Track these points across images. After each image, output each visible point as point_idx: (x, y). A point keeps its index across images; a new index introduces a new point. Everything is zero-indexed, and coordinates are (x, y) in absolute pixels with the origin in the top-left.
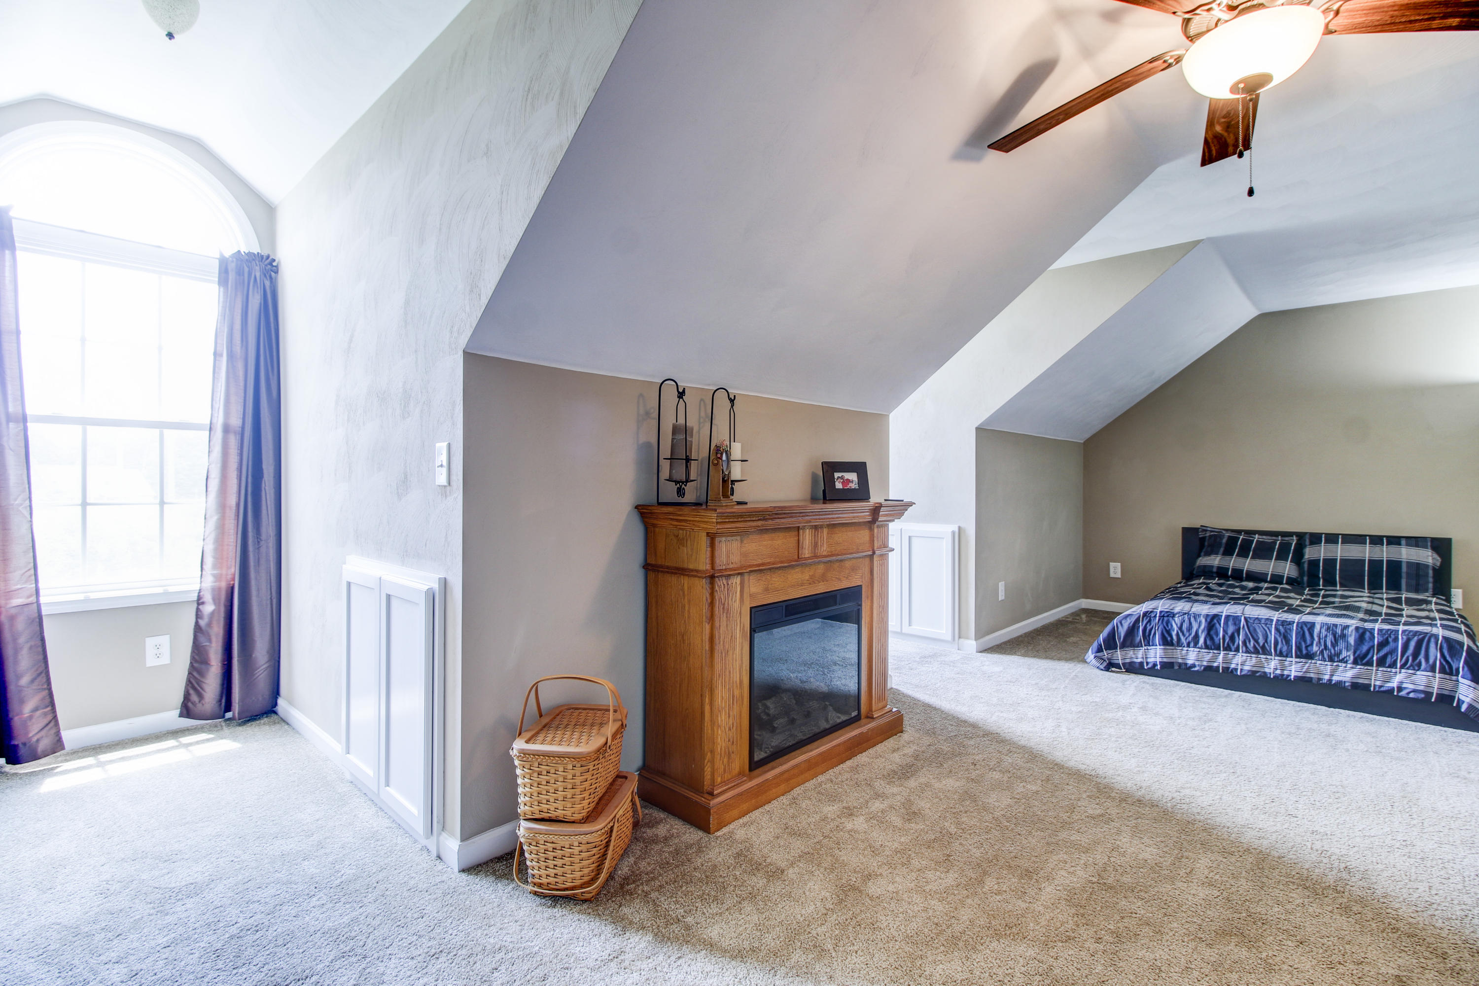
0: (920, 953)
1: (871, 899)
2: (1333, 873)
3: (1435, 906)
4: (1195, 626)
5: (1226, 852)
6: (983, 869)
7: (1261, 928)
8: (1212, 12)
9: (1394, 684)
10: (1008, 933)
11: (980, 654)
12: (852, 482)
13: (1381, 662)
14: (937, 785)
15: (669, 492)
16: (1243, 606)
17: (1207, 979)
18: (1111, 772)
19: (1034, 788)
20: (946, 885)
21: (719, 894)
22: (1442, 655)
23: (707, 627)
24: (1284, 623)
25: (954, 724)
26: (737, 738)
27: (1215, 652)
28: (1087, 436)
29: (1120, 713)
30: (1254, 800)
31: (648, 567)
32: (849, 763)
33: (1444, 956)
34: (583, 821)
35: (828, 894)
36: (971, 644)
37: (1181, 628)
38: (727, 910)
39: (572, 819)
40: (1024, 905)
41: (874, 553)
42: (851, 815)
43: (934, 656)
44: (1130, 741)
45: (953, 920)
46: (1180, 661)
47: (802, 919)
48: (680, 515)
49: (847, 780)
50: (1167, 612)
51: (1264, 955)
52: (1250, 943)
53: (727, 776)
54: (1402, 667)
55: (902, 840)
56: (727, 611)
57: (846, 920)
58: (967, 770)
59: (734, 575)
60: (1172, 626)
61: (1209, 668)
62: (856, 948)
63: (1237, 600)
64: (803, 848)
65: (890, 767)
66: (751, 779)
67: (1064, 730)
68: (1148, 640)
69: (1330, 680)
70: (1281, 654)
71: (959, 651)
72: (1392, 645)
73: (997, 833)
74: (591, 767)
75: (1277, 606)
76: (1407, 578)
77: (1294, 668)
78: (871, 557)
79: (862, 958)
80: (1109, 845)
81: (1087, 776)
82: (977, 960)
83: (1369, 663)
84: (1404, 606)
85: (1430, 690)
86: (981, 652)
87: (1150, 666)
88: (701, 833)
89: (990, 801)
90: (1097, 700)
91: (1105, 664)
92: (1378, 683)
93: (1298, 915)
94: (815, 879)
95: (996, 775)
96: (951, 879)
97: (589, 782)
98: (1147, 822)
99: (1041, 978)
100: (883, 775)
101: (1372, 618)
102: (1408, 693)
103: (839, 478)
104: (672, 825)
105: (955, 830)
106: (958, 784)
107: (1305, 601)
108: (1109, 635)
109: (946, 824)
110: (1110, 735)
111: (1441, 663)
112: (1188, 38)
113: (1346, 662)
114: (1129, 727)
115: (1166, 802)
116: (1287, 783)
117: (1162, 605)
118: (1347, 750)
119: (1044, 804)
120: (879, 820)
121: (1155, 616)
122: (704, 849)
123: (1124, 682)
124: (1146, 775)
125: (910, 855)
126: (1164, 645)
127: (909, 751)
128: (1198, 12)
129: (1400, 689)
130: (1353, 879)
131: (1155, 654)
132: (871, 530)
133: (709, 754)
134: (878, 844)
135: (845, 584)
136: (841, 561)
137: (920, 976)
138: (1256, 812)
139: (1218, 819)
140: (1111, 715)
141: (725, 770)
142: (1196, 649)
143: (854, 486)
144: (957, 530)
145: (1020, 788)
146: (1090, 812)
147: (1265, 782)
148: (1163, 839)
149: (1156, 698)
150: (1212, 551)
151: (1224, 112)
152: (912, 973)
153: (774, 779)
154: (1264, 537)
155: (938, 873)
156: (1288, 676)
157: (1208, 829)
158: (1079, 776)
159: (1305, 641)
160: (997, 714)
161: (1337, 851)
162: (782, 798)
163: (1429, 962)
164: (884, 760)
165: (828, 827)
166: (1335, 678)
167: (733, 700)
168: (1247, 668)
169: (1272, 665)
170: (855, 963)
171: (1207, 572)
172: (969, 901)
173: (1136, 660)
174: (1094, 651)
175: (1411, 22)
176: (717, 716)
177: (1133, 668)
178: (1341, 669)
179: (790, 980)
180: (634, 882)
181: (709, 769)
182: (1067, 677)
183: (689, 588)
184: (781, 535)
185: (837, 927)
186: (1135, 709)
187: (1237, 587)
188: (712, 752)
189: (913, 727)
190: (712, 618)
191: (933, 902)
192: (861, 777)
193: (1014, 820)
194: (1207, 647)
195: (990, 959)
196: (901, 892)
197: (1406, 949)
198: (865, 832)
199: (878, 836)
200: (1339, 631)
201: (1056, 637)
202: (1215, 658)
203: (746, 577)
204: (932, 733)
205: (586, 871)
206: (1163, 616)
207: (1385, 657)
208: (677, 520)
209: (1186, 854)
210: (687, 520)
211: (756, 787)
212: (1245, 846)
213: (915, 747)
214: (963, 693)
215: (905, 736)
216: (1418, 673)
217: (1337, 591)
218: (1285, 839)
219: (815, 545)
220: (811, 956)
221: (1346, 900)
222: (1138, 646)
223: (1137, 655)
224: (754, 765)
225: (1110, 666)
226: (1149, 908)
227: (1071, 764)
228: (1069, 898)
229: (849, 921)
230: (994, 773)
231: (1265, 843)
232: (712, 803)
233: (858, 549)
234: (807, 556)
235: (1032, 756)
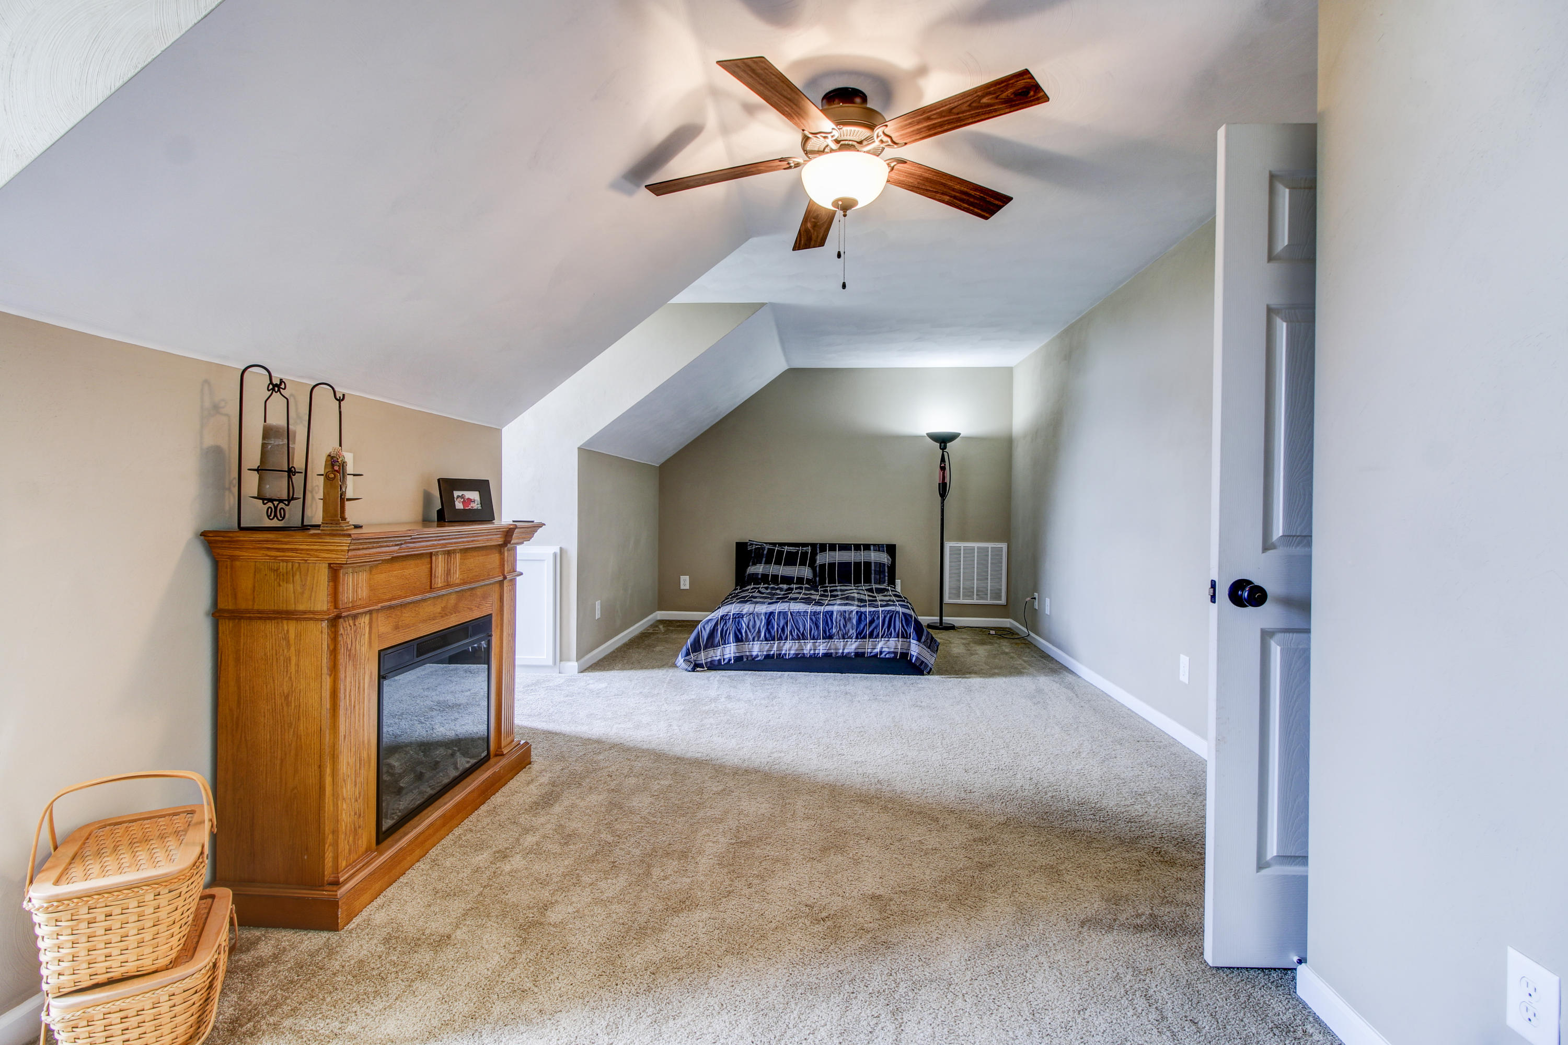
0: (617, 953)
1: (555, 926)
2: (873, 787)
3: (926, 791)
4: (758, 623)
5: (811, 792)
6: (647, 861)
7: (844, 837)
8: (827, 140)
9: (877, 650)
10: (684, 906)
11: (582, 674)
12: (474, 502)
13: (871, 635)
14: (582, 804)
15: (256, 514)
16: (788, 604)
17: (824, 884)
18: (720, 754)
19: (666, 783)
20: (620, 888)
21: (379, 987)
22: (903, 626)
23: (327, 681)
24: (815, 614)
25: (580, 744)
26: (364, 809)
27: (772, 642)
28: (663, 460)
29: (713, 705)
30: (817, 750)
31: (218, 614)
32: (484, 808)
33: (937, 820)
34: (171, 965)
35: (509, 939)
36: (573, 666)
37: (748, 626)
38: (397, 999)
39: (154, 968)
40: (688, 880)
41: (505, 578)
42: (505, 857)
43: (537, 683)
44: (727, 726)
45: (636, 915)
46: (748, 654)
47: (489, 973)
48: (286, 543)
49: (488, 825)
50: (738, 614)
51: (851, 855)
52: (841, 849)
53: (354, 856)
54: (882, 637)
55: (566, 863)
56: (352, 656)
57: (537, 954)
58: (605, 783)
59: (362, 614)
60: (742, 625)
61: (768, 657)
62: (556, 975)
63: (783, 599)
64: (463, 905)
65: (530, 799)
66: (381, 853)
67: (676, 728)
68: (725, 642)
69: (843, 653)
70: (814, 638)
71: (560, 675)
72: (876, 622)
73: (648, 830)
74: (184, 889)
75: (808, 601)
76: (875, 574)
77: (822, 648)
78: (501, 583)
79: (565, 981)
80: (736, 811)
81: (704, 762)
82: (667, 938)
83: (864, 637)
84: (875, 594)
85: (896, 650)
86: (582, 672)
87: (726, 661)
88: (325, 935)
89: (634, 804)
90: (693, 697)
91: (692, 665)
92: (869, 650)
93: (862, 821)
94: (489, 930)
95: (632, 781)
96: (622, 881)
97: (179, 911)
98: (756, 785)
99: (719, 931)
100: (526, 810)
101: (862, 604)
102: (885, 655)
103: (458, 497)
104: (278, 940)
105: (612, 838)
106: (601, 797)
107: (821, 596)
108: (695, 639)
109: (602, 836)
110: (711, 724)
111: (902, 631)
112: (804, 151)
113: (852, 638)
114: (723, 715)
115: (764, 767)
116: (833, 733)
117: (732, 609)
118: (859, 702)
119: (679, 794)
120: (536, 851)
121: (730, 619)
122: (338, 949)
123: (708, 678)
124: (745, 750)
125: (578, 874)
126: (736, 642)
127: (544, 779)
128: (818, 136)
129: (881, 652)
130: (884, 787)
131: (730, 651)
132: (501, 553)
133: (330, 836)
134: (543, 876)
135: (476, 614)
136: (472, 589)
137: (624, 973)
138: (820, 758)
139: (800, 770)
140: (707, 708)
141: (350, 850)
142: (759, 642)
143: (476, 506)
144: (558, 551)
145: (655, 786)
146: (715, 789)
147: (820, 736)
148: (770, 795)
149: (735, 687)
150: (757, 561)
151: (815, 215)
152: (616, 973)
153: (409, 845)
154: (791, 548)
155: (609, 881)
156: (818, 654)
157: (796, 778)
158: (698, 763)
159: (828, 626)
160: (615, 726)
161: (871, 771)
162: (417, 864)
163: (932, 826)
164: (521, 794)
165: (485, 876)
166: (846, 651)
167: (360, 764)
168: (792, 652)
169: (808, 647)
170: (560, 989)
171: (756, 579)
172: (644, 894)
173: (715, 658)
174: (683, 655)
175: (927, 190)
176: (342, 788)
177: (714, 666)
178: (849, 643)
179: (499, 1032)
180: (249, 1020)
181: (331, 854)
182: (664, 682)
183: (298, 636)
184: (412, 563)
185: (530, 964)
186: (723, 699)
187: (777, 589)
188: (335, 832)
189: (540, 755)
190: (334, 668)
191: (613, 907)
192: (503, 817)
193: (659, 815)
194: (766, 640)
195: (676, 933)
196: (581, 909)
197: (920, 822)
198: (526, 868)
199: (540, 868)
200: (847, 615)
201: (644, 649)
202: (772, 647)
203: (374, 615)
204: (561, 758)
205: (181, 1029)
206: (735, 618)
207: (873, 631)
208: (278, 550)
209: (787, 801)
210: (297, 549)
211: (389, 860)
212: (821, 784)
213: (549, 775)
214: (578, 714)
215: (535, 767)
216: (891, 639)
217: (836, 586)
218: (841, 772)
219: (448, 573)
220: (512, 1003)
221: (883, 802)
222: (717, 646)
223: (716, 654)
224: (383, 836)
225: (696, 667)
226: (776, 849)
227: (689, 755)
228: (720, 862)
229: (539, 954)
230: (630, 778)
231: (831, 778)
232: (339, 893)
233: (489, 575)
234: (440, 585)
235: (658, 756)
